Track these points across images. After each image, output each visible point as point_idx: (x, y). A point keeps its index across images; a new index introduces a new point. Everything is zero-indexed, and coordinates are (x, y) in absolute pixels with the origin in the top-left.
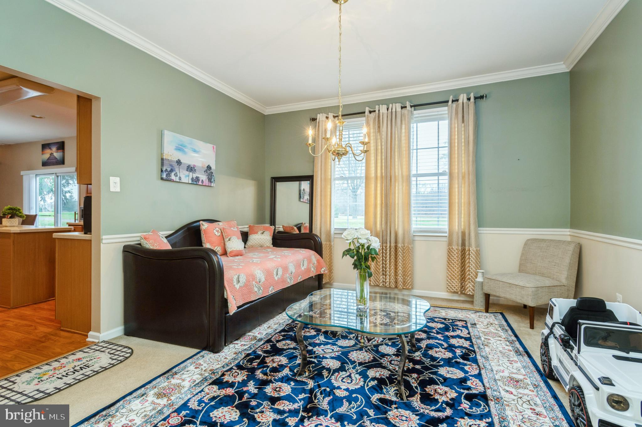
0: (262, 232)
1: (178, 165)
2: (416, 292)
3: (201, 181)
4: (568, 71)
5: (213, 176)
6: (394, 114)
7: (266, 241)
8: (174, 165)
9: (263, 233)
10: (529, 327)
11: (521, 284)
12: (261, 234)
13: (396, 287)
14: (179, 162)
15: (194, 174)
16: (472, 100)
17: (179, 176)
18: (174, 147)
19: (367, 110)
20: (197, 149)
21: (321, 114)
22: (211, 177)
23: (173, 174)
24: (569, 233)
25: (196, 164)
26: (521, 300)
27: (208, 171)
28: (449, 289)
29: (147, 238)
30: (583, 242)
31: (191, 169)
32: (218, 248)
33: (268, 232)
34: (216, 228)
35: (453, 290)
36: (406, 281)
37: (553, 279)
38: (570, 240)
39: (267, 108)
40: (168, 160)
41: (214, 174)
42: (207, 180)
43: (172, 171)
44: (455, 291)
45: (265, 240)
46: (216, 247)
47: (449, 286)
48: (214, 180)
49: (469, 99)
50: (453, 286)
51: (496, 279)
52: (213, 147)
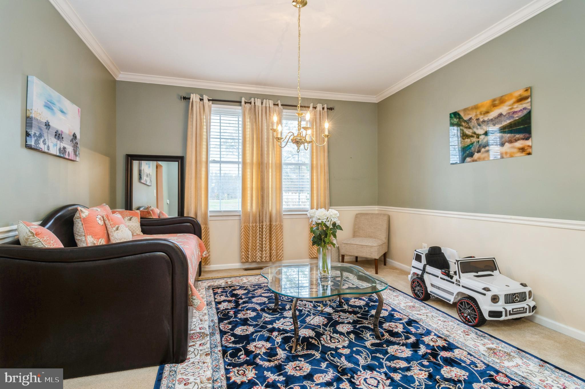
0: (129, 218)
1: (46, 128)
2: (285, 262)
3: (67, 153)
4: (377, 102)
5: (78, 147)
6: (268, 109)
7: (136, 229)
8: (42, 129)
9: (130, 220)
10: (375, 273)
11: (370, 244)
12: (128, 220)
13: (270, 260)
14: (47, 125)
15: (61, 143)
16: (326, 109)
17: (47, 145)
18: (44, 103)
19: (243, 100)
20: (64, 110)
21: (194, 94)
22: (76, 148)
23: (42, 140)
24: (377, 209)
25: (64, 131)
26: (370, 255)
27: (74, 141)
28: (311, 256)
29: (40, 233)
30: (390, 214)
31: (58, 136)
32: (102, 240)
33: (136, 218)
34: (98, 215)
35: (313, 256)
36: (278, 254)
37: (378, 239)
38: (377, 213)
39: (121, 72)
40: (37, 119)
41: (78, 146)
42: (73, 152)
43: (41, 136)
44: (314, 257)
45: (134, 227)
46: (100, 240)
47: (311, 253)
48: (79, 153)
49: (323, 108)
50: (313, 253)
51: (351, 243)
52: (79, 109)
